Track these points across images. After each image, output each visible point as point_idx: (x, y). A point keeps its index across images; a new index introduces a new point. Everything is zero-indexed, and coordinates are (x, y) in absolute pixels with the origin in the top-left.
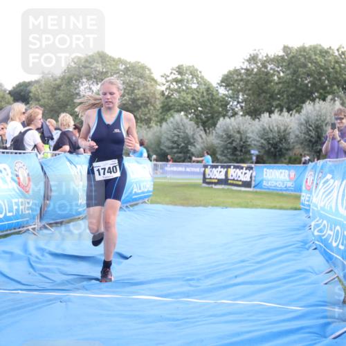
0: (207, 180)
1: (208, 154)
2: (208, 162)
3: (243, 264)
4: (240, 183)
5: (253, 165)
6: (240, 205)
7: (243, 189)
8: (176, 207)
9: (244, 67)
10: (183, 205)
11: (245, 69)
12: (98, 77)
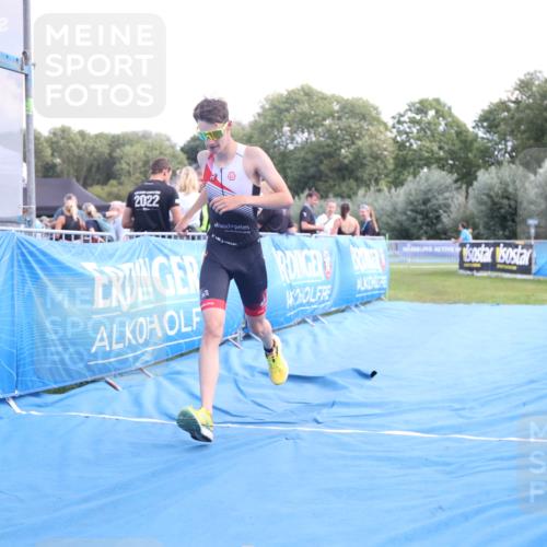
0: (466, 265)
1: (464, 227)
2: (466, 239)
3: (533, 386)
4: (515, 268)
5: (533, 242)
6: (517, 301)
7: (519, 276)
8: (426, 305)
9: (513, 99)
10: (434, 301)
11: (514, 102)
12: (304, 122)
